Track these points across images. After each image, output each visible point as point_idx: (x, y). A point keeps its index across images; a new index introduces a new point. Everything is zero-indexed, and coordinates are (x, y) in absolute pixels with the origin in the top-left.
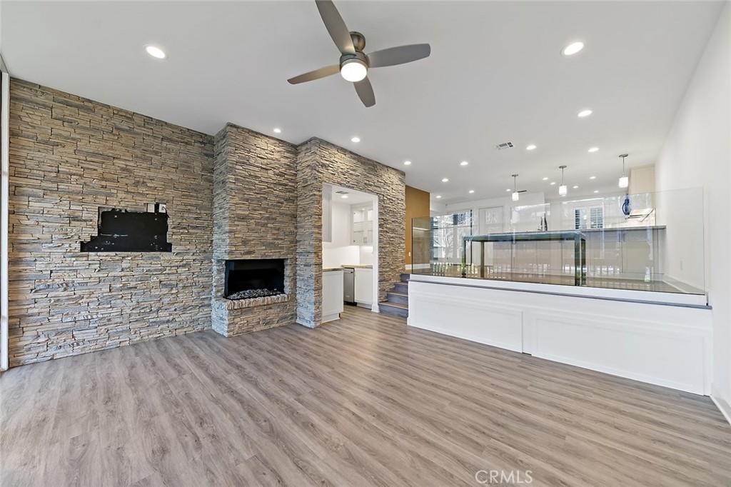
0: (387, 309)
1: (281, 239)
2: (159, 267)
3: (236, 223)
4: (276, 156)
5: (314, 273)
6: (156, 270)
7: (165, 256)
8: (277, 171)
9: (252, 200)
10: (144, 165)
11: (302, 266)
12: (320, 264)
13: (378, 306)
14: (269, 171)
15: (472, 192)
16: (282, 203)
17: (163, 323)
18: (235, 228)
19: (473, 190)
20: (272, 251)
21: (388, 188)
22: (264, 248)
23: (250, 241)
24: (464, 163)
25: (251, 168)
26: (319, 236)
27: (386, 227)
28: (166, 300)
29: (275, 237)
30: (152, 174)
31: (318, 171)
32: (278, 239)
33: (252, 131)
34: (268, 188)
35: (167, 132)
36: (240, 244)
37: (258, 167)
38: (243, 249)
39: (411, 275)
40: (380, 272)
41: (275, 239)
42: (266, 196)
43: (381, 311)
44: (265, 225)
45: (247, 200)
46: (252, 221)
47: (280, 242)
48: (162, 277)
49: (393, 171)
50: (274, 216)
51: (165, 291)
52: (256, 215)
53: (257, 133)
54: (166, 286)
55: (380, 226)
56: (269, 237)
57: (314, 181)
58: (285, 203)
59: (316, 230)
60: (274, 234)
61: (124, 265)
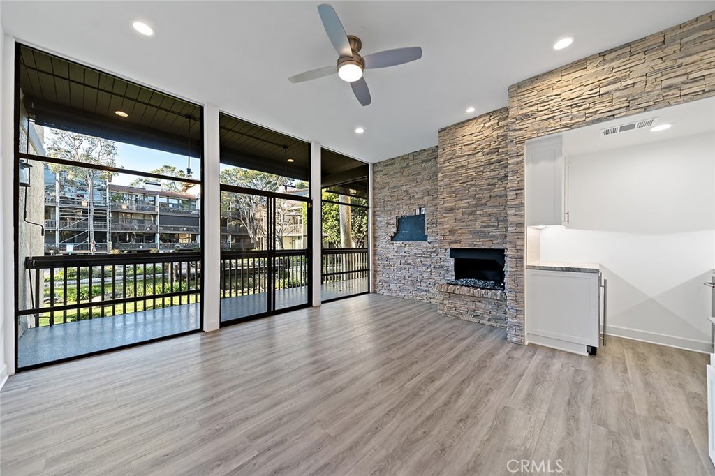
1: (493, 226)
2: (420, 252)
3: (445, 215)
4: (486, 133)
6: (419, 254)
7: (424, 244)
8: (486, 150)
9: (459, 191)
10: (414, 185)
14: (477, 155)
16: (494, 184)
17: (422, 291)
18: (443, 220)
20: (481, 240)
22: (471, 236)
23: (457, 230)
25: (458, 160)
26: (521, 219)
28: (425, 275)
29: (485, 224)
30: (417, 189)
31: (515, 130)
32: (489, 226)
33: (459, 124)
34: (476, 172)
35: (424, 156)
36: (448, 234)
37: (464, 156)
38: (451, 238)
41: (485, 227)
42: (473, 182)
44: (473, 213)
45: (454, 192)
46: (459, 211)
47: (491, 229)
48: (422, 259)
50: (483, 201)
51: (424, 268)
52: (463, 204)
53: (463, 123)
54: (424, 265)
56: (478, 225)
58: (500, 183)
60: (483, 221)
61: (406, 250)
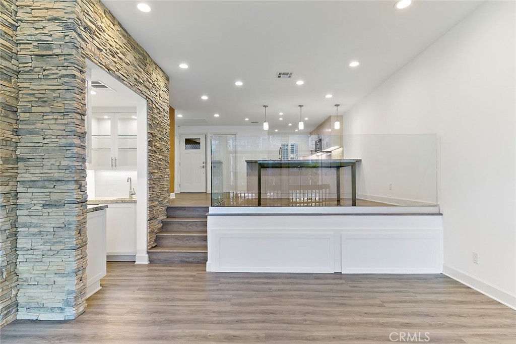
0: (161, 257)
5: (75, 219)
11: (39, 207)
12: (83, 202)
13: (147, 255)
15: (217, 115)
19: (218, 114)
21: (155, 92)
24: (239, 83)
26: (80, 151)
27: (155, 146)
31: (80, 36)
39: (210, 208)
40: (150, 207)
43: (151, 261)
49: (161, 72)
55: (150, 143)
57: (74, 52)
59: (77, 141)
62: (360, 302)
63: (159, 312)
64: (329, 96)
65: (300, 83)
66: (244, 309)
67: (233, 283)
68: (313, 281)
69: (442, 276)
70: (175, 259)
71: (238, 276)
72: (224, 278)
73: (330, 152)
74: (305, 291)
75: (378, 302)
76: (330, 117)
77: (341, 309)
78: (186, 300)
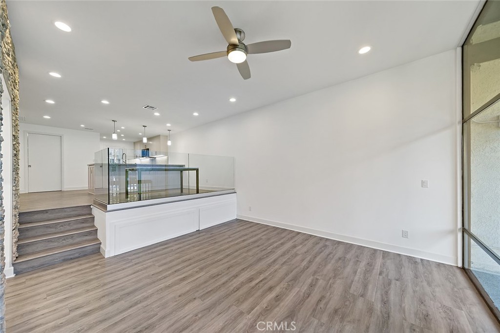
15: (47, 117)
24: (105, 102)
62: (221, 239)
63: (106, 295)
64: (168, 125)
65: (157, 114)
66: (171, 265)
67: (142, 256)
68: (191, 238)
69: (237, 220)
70: (56, 260)
71: (139, 251)
72: (130, 256)
73: (155, 158)
74: (192, 243)
75: (227, 236)
76: (159, 136)
77: (217, 245)
78: (119, 279)
